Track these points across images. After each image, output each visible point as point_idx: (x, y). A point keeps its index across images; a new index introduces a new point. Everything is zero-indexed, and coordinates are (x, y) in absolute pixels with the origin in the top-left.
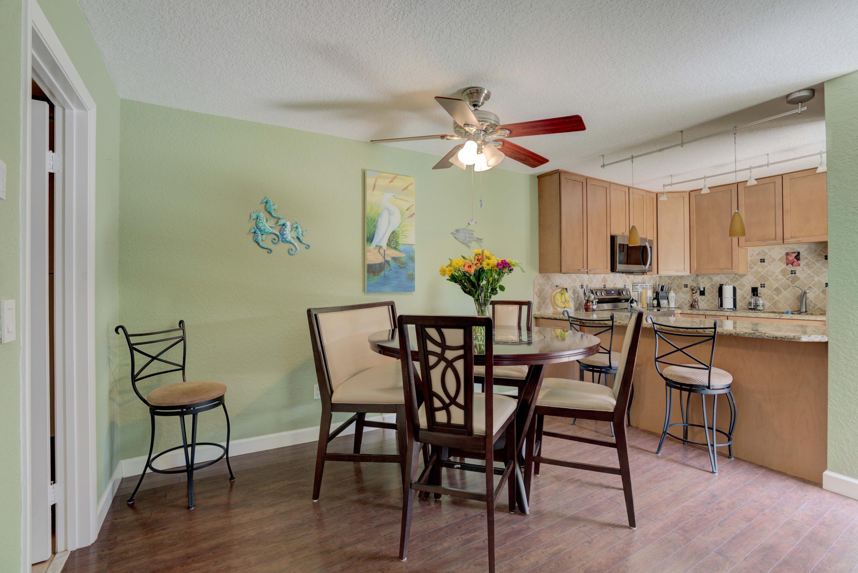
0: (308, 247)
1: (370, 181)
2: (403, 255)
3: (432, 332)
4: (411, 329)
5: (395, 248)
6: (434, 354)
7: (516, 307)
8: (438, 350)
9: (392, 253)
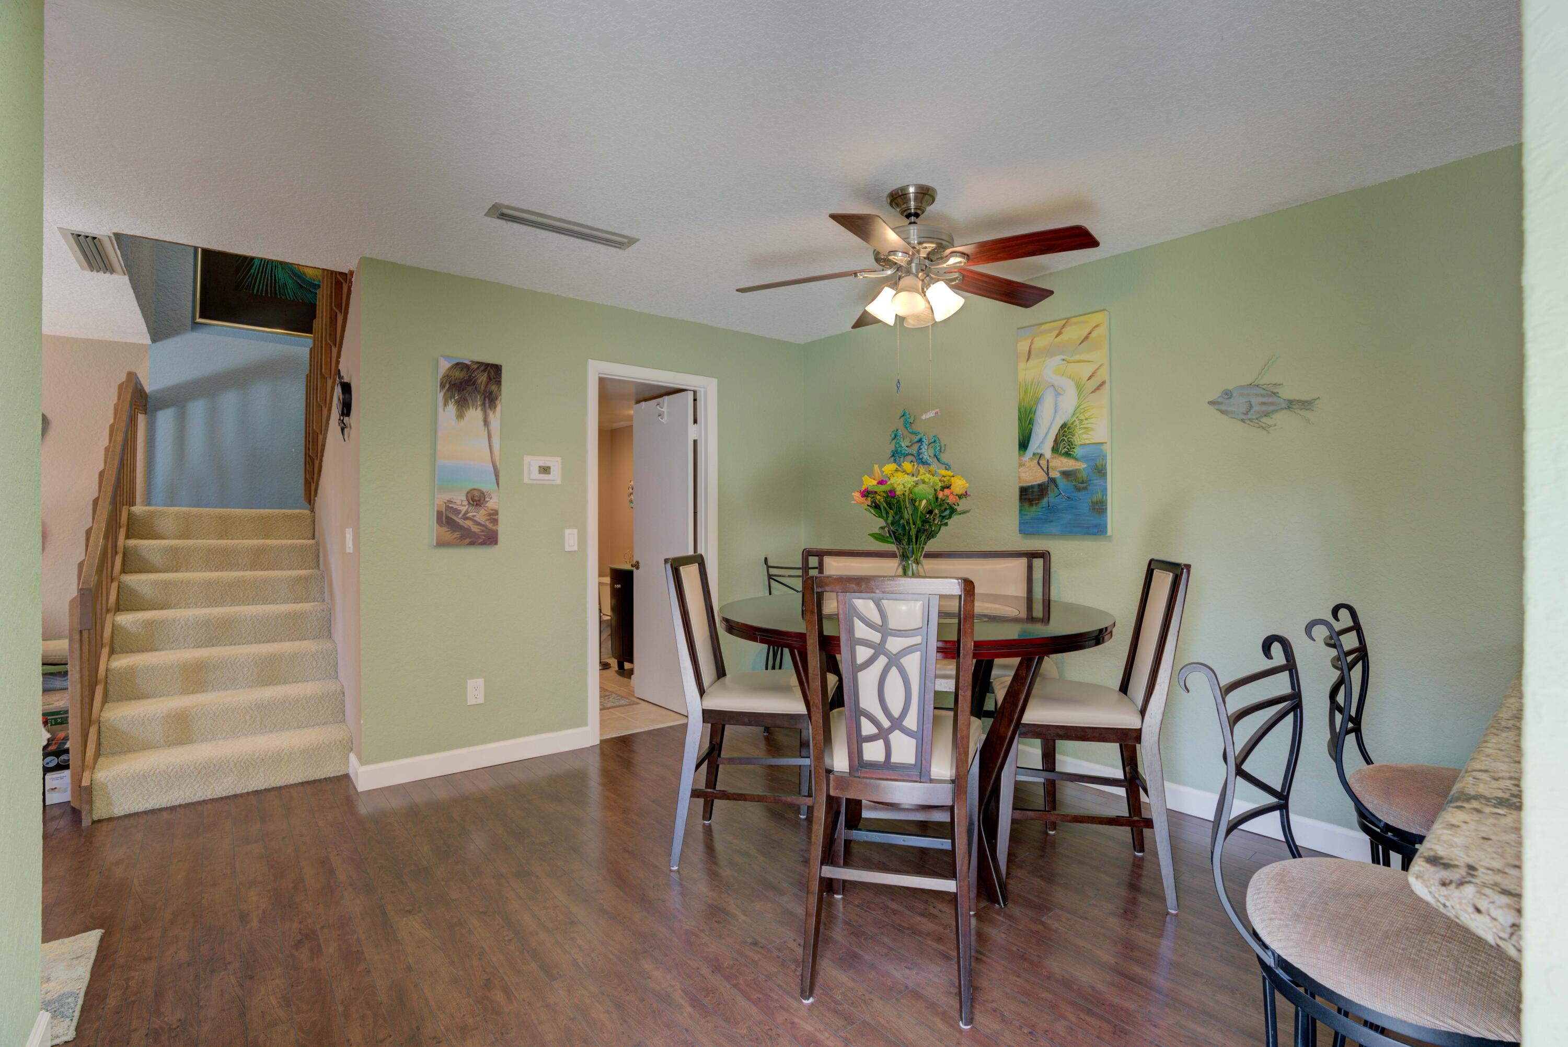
1: (1021, 347)
2: (1082, 466)
5: (1067, 455)
9: (1061, 464)
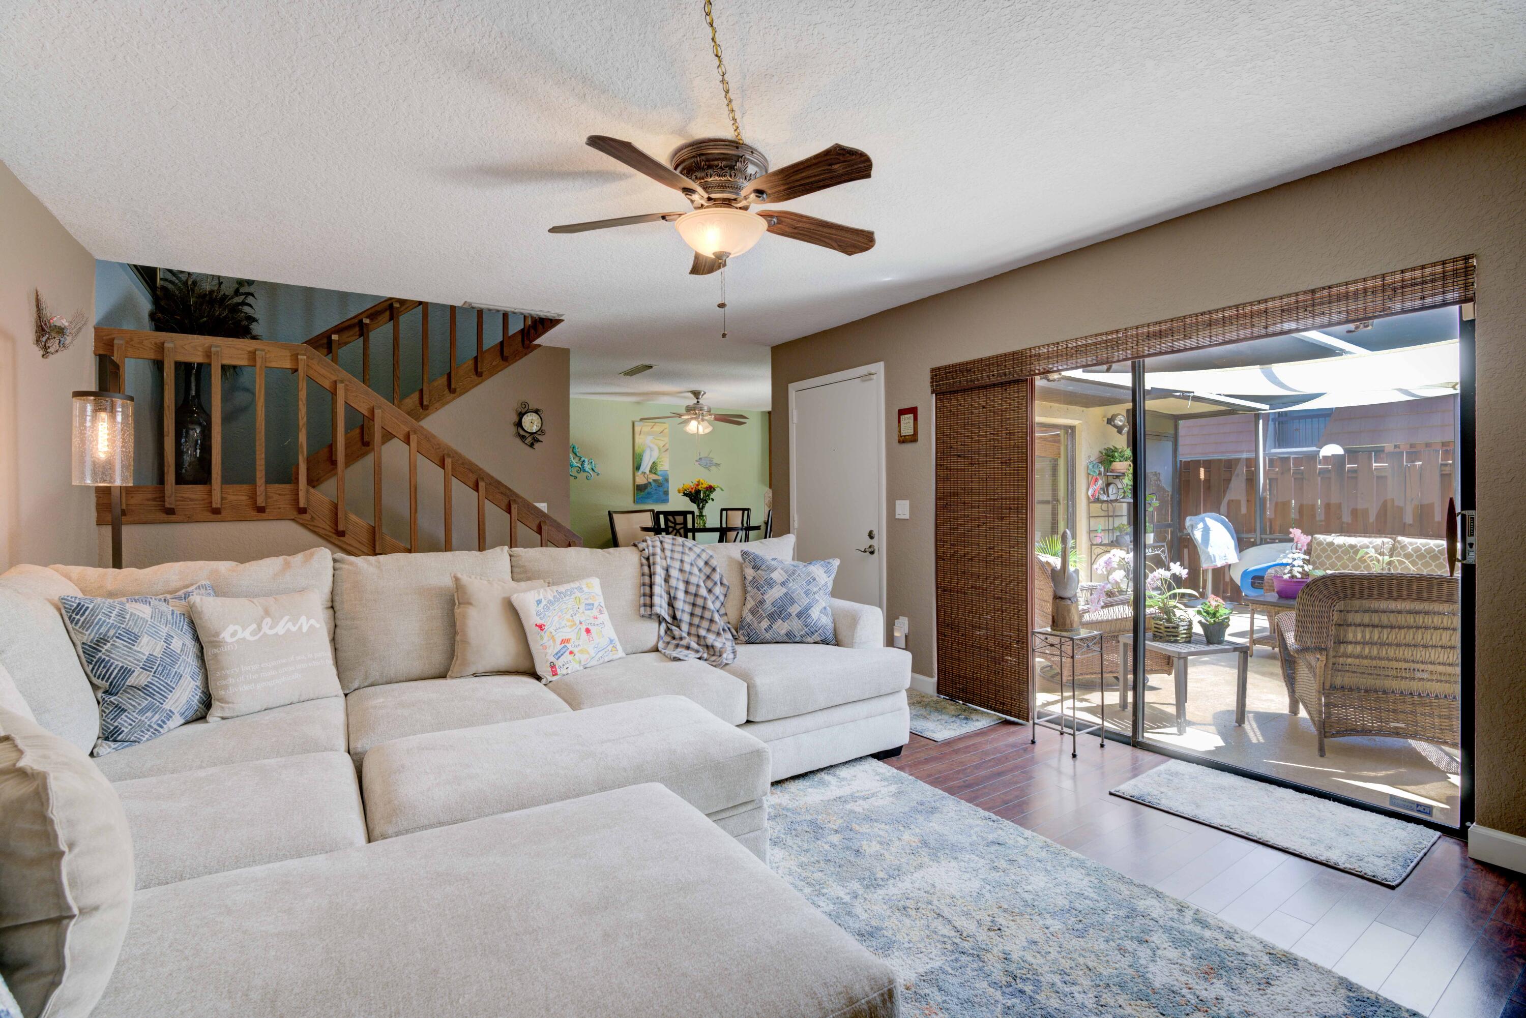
0: (598, 474)
1: (637, 429)
2: (660, 478)
3: (671, 518)
4: (662, 517)
5: (655, 473)
6: (671, 527)
7: (741, 512)
8: (673, 525)
9: (653, 477)
